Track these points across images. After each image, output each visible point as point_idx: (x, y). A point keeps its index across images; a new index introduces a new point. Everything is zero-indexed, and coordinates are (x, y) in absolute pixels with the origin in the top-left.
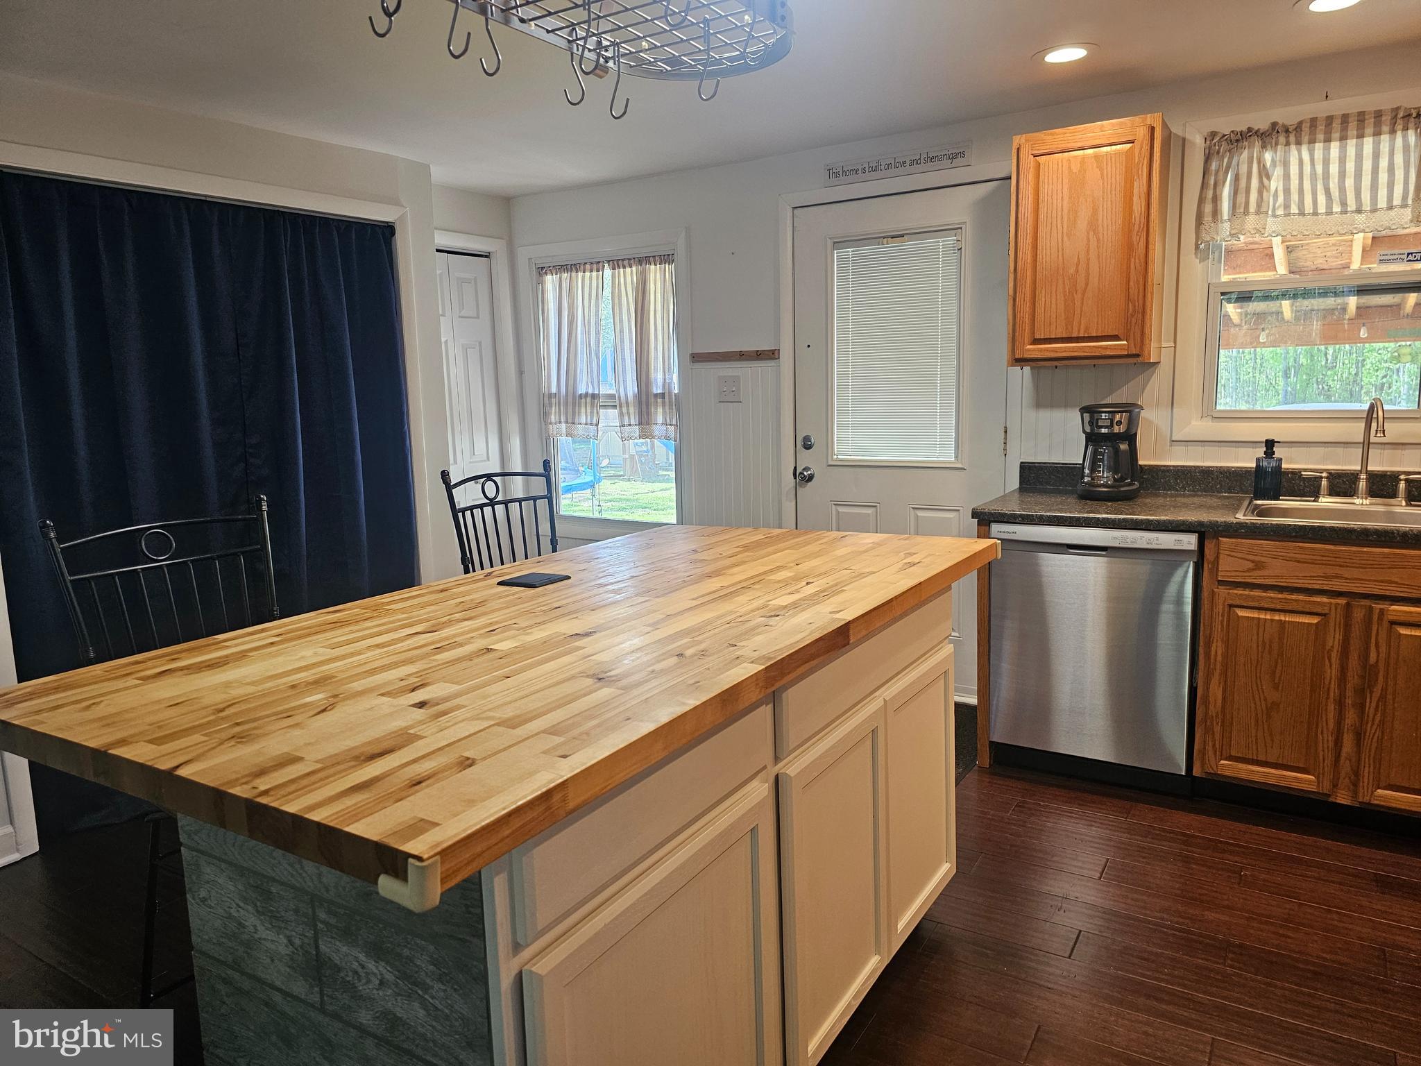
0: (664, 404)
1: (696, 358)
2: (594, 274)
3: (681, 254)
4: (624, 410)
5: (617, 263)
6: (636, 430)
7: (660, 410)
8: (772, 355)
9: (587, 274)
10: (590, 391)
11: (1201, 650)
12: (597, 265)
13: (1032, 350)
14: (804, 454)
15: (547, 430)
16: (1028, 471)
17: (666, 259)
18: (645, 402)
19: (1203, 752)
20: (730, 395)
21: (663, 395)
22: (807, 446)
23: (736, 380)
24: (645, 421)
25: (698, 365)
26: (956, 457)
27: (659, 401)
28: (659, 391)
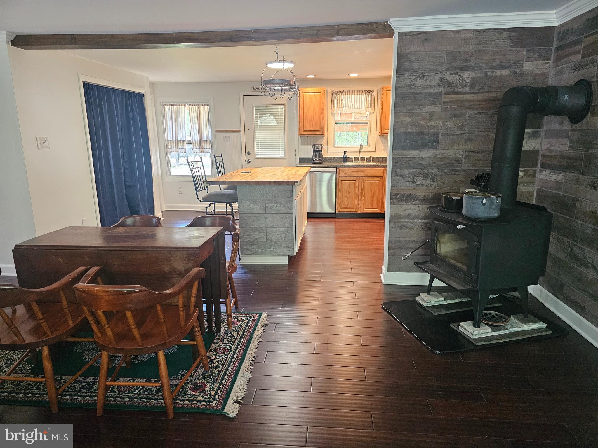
0: (206, 143)
1: (216, 131)
2: (183, 107)
3: (211, 103)
4: (194, 144)
5: (190, 105)
6: (199, 150)
7: (205, 145)
8: (239, 131)
9: (181, 107)
10: (182, 139)
11: (337, 189)
12: (184, 104)
13: (303, 133)
14: (248, 156)
15: (167, 150)
16: (300, 158)
17: (207, 105)
18: (201, 142)
19: (338, 208)
20: (227, 141)
21: (206, 141)
22: (249, 154)
23: (229, 137)
24: (201, 147)
25: (217, 133)
26: (285, 156)
27: (205, 142)
28: (205, 140)
